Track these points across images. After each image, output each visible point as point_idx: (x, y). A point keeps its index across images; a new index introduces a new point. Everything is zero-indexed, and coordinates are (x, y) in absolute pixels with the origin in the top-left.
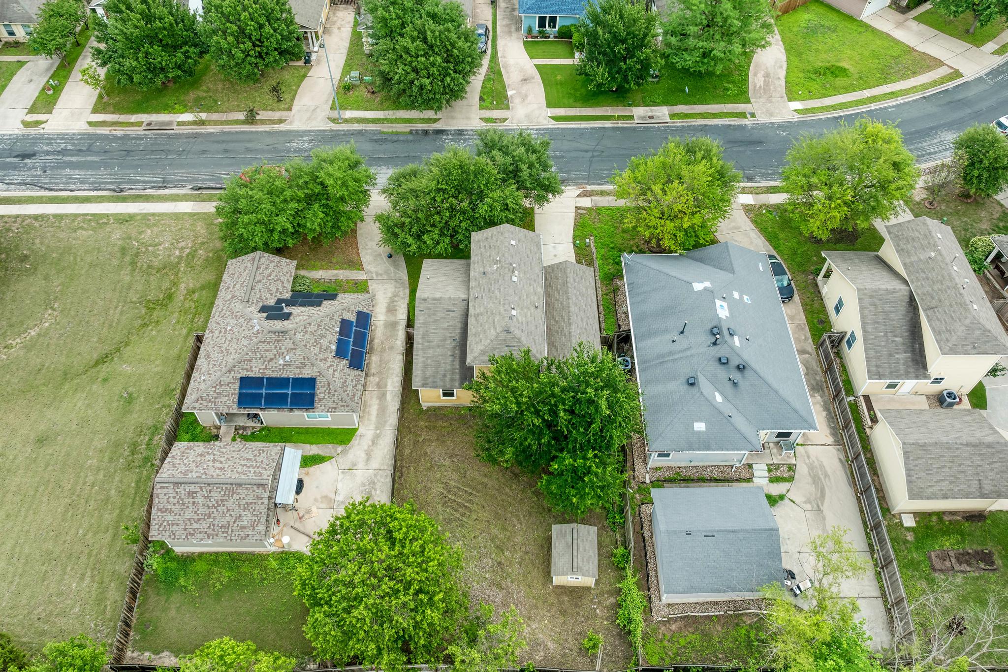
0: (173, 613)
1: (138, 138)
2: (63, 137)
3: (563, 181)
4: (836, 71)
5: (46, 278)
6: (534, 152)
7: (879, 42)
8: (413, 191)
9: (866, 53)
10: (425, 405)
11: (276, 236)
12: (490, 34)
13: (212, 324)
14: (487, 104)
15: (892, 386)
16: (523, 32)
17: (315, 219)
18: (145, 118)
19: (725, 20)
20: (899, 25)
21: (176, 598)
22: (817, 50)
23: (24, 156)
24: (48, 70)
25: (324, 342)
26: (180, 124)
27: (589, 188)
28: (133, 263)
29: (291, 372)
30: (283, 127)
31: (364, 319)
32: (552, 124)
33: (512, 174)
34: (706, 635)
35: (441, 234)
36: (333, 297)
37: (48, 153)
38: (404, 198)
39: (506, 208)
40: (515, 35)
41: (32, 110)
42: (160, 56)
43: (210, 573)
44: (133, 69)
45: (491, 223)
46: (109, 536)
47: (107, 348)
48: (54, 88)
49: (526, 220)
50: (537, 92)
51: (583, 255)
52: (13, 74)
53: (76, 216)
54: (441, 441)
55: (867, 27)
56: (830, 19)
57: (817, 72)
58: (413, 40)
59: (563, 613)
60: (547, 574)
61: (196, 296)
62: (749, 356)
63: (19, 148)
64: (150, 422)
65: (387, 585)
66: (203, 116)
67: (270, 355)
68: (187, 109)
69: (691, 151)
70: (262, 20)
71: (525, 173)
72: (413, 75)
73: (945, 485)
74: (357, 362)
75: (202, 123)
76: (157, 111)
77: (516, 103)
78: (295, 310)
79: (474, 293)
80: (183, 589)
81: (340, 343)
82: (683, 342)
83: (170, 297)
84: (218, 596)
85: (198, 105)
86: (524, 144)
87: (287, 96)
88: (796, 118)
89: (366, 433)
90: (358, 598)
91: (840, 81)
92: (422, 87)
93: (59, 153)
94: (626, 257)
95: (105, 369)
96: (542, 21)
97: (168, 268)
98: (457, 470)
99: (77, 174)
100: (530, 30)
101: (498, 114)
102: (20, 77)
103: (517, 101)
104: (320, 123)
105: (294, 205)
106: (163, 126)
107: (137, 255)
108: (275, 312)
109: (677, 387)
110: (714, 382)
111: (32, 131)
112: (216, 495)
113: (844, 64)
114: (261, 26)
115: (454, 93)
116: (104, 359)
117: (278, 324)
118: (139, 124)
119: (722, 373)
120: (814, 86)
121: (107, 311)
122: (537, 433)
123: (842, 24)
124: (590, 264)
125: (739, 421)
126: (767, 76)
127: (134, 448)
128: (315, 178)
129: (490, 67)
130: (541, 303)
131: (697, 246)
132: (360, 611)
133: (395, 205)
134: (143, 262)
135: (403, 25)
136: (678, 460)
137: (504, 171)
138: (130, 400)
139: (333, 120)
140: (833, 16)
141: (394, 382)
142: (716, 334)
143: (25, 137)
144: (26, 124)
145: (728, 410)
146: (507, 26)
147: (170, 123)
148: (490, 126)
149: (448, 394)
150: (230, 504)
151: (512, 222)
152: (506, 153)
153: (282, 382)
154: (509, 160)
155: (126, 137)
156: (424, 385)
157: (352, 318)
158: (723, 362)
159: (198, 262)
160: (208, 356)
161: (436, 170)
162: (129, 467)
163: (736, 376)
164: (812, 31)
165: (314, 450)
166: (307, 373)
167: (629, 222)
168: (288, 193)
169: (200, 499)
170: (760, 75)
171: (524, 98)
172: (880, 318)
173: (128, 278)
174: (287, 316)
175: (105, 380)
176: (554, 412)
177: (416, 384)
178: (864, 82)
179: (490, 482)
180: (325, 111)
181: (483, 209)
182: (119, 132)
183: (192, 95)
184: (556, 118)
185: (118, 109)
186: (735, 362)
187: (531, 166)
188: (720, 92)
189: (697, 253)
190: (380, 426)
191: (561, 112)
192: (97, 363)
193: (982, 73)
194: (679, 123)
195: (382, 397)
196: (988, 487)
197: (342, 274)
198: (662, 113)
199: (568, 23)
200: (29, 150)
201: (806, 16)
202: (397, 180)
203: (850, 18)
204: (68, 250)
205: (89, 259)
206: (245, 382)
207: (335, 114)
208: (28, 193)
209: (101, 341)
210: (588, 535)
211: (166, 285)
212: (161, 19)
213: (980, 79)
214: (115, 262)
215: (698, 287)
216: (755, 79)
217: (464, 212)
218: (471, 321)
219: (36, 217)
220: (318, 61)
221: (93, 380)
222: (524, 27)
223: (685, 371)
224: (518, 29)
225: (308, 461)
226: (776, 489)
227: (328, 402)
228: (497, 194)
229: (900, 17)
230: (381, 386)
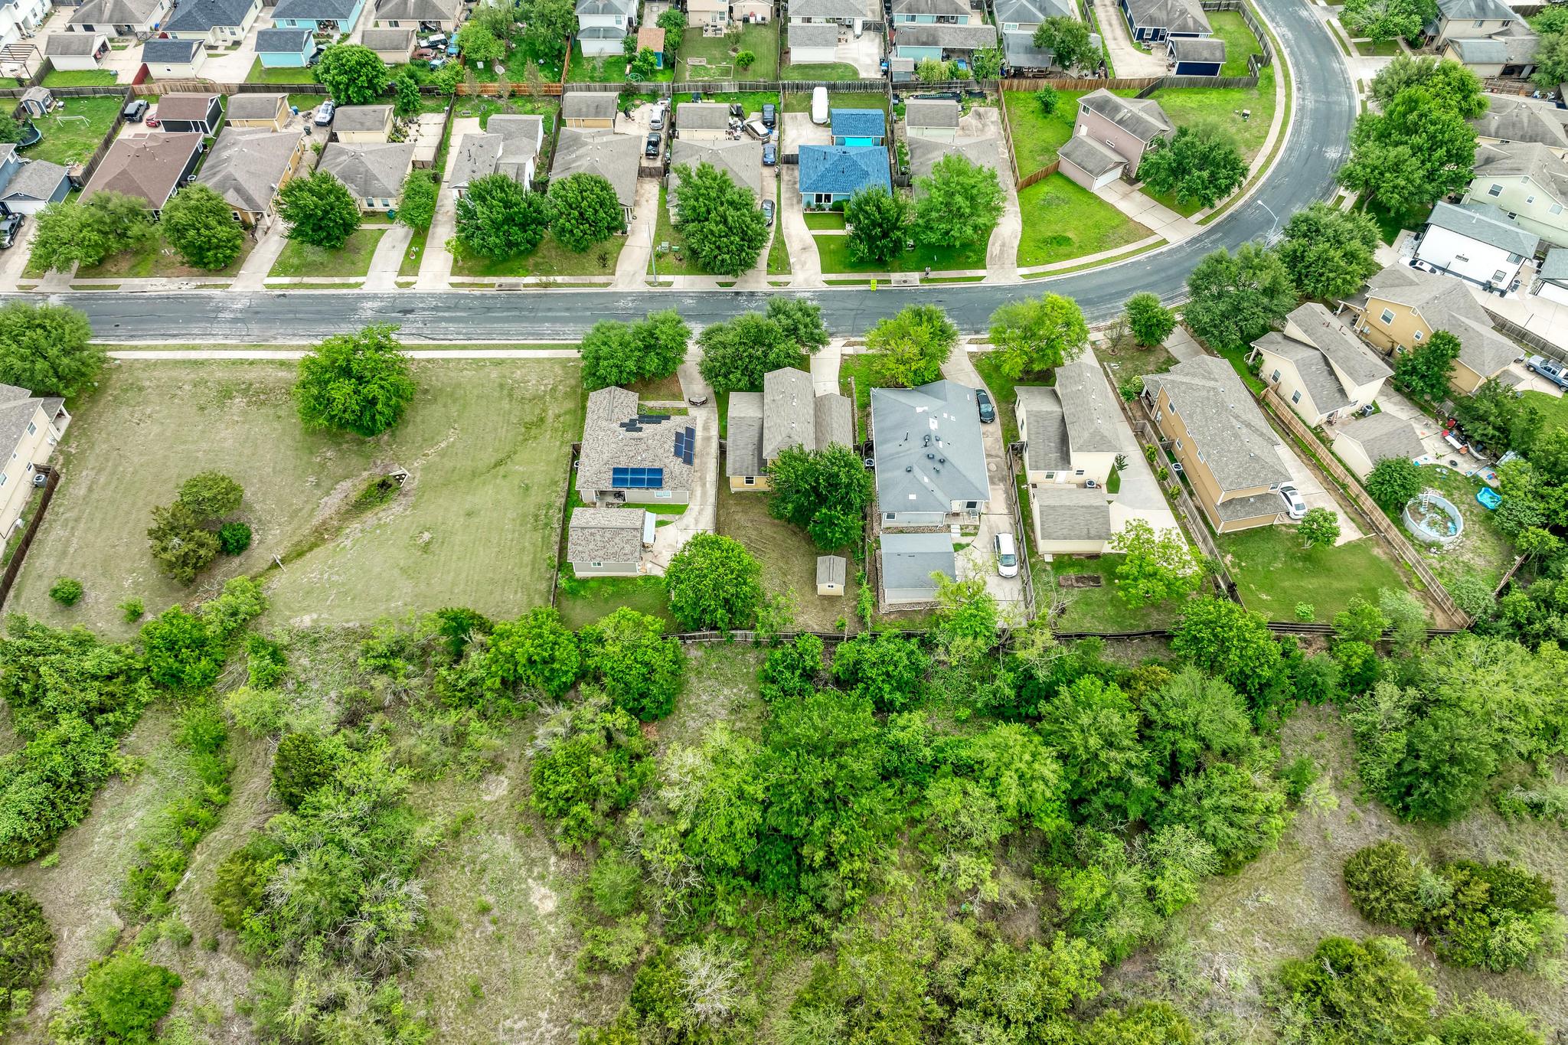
0: (578, 610)
1: (493, 297)
2: (432, 296)
3: (831, 335)
4: (1061, 240)
5: (445, 406)
6: (809, 315)
7: (1103, 213)
8: (721, 343)
9: (1090, 223)
10: (733, 490)
11: (625, 375)
12: (775, 207)
13: (586, 435)
14: (772, 270)
15: (1050, 476)
16: (803, 205)
17: (652, 363)
18: (496, 280)
19: (959, 209)
20: (1125, 196)
21: (579, 603)
22: (1049, 221)
23: (406, 312)
24: (406, 237)
25: (666, 446)
26: (525, 286)
27: (852, 339)
28: (510, 395)
29: (646, 465)
30: (610, 289)
31: (690, 432)
32: (825, 287)
33: (792, 331)
34: (912, 621)
35: (743, 374)
36: (668, 418)
37: (424, 309)
38: (714, 347)
39: (788, 356)
40: (796, 207)
41: (401, 273)
42: (517, 235)
43: (600, 588)
44: (496, 245)
45: (777, 366)
46: (529, 569)
47: (501, 456)
48: (416, 253)
49: (803, 364)
50: (814, 259)
51: (845, 389)
52: (377, 241)
53: (460, 360)
54: (745, 512)
55: (1097, 198)
56: (1067, 192)
57: (1045, 242)
58: (717, 223)
59: (824, 610)
60: (815, 588)
61: (561, 419)
62: (948, 454)
63: (399, 304)
64: (545, 502)
65: (721, 570)
66: (544, 279)
67: (632, 454)
68: (529, 273)
69: (918, 314)
70: (598, 207)
71: (802, 330)
72: (716, 252)
73: (1065, 532)
74: (688, 460)
75: (547, 285)
76: (504, 274)
77: (796, 268)
78: (644, 426)
79: (767, 413)
80: (584, 598)
81: (676, 447)
82: (906, 445)
83: (542, 420)
84: (606, 601)
85: (537, 269)
86: (801, 310)
87: (610, 263)
88: (1021, 281)
89: (694, 507)
90: (705, 576)
91: (1064, 249)
92: (723, 261)
93: (432, 309)
94: (874, 391)
95: (502, 470)
96: (819, 198)
97: (537, 398)
98: (756, 529)
99: (452, 327)
100: (809, 204)
101: (782, 278)
102: (384, 244)
103: (797, 267)
104: (639, 286)
105: (637, 353)
106: (513, 287)
107: (512, 389)
108: (631, 426)
109: (900, 473)
110: (924, 470)
111: (406, 291)
112: (608, 535)
113: (1070, 235)
114: (596, 211)
115: (747, 264)
116: (499, 463)
117: (635, 434)
118: (492, 285)
119: (930, 464)
120: (1041, 254)
121: (496, 429)
122: (807, 494)
123: (1075, 196)
124: (850, 396)
125: (939, 494)
126: (1003, 245)
127: (536, 517)
128: (652, 335)
129: (776, 238)
130: (812, 420)
131: (924, 383)
132: (707, 582)
133: (707, 353)
134: (517, 394)
135: (708, 212)
136: (900, 520)
137: (787, 330)
138: (527, 488)
139: (650, 284)
140: (1069, 188)
141: (711, 476)
142: (927, 440)
143: (401, 296)
144: (400, 285)
145: (932, 486)
146: (790, 198)
147: (517, 285)
148: (776, 289)
149: (750, 481)
150: (617, 540)
151: (793, 366)
152: (788, 316)
153: (641, 471)
154: (790, 321)
155: (483, 296)
156: (734, 474)
157: (683, 431)
158: (930, 457)
159: (559, 395)
160: (587, 456)
161: (739, 329)
162: (535, 529)
163: (939, 466)
164: (1048, 204)
165: (661, 517)
166: (657, 465)
167: (877, 367)
168: (633, 345)
169: (598, 538)
170: (997, 245)
171: (803, 264)
172: (1041, 430)
173: (507, 406)
174: (640, 430)
175: (505, 477)
176: (817, 480)
177: (729, 472)
178: (1083, 250)
179: (778, 537)
180: (643, 276)
181: (772, 356)
182: (477, 292)
183: (531, 261)
184: (829, 283)
185: (472, 272)
186: (938, 457)
187: (806, 326)
188: (962, 259)
189: (924, 388)
190: (703, 503)
191: (833, 277)
192: (495, 466)
193: (1183, 242)
194: (927, 286)
195: (704, 485)
196: (1093, 532)
197: (668, 404)
198: (914, 277)
199: (840, 199)
200: (409, 307)
201: (1046, 189)
202: (708, 335)
203: (1083, 190)
204: (458, 385)
205: (476, 392)
206: (616, 471)
207: (651, 278)
208: (416, 342)
209: (496, 451)
210: (840, 563)
211: (537, 411)
212: (516, 204)
213: (1181, 247)
214: (496, 394)
215: (919, 410)
216: (993, 248)
217: (758, 359)
218: (765, 431)
219: (428, 361)
220: (633, 231)
221: (495, 477)
222: (805, 200)
223: (906, 463)
224: (799, 201)
225: (660, 524)
226: (964, 540)
227: (671, 484)
228: (782, 346)
229: (1127, 188)
230: (702, 479)
